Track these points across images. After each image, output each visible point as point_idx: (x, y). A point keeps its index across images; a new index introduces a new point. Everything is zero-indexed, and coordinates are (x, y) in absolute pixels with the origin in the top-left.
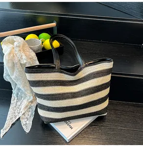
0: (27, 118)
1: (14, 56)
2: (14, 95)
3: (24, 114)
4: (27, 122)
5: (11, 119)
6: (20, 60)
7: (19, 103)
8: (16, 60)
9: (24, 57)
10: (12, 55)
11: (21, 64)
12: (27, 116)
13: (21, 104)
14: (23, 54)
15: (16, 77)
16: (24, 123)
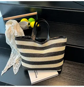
0: (17, 66)
1: (11, 31)
2: (12, 53)
3: (15, 64)
4: (16, 68)
5: (8, 65)
6: (14, 34)
7: (14, 57)
8: (12, 34)
9: (16, 32)
10: (10, 31)
11: (14, 36)
12: (17, 65)
13: (15, 58)
14: (16, 30)
15: (12, 43)
16: (15, 69)
